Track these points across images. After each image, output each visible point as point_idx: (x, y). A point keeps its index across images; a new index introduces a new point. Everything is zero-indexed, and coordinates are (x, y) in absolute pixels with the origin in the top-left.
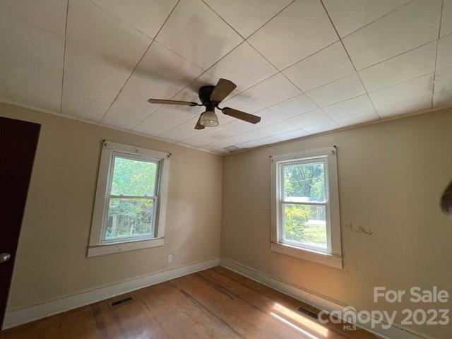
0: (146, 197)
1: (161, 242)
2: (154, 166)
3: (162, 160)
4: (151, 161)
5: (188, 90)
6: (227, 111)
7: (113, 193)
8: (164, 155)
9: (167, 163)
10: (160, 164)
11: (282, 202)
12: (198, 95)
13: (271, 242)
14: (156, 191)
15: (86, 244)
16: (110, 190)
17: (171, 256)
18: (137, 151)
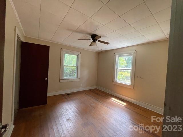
0: (74, 66)
1: (79, 80)
2: (76, 56)
3: (78, 54)
4: (75, 55)
5: (88, 35)
6: (99, 41)
7: (65, 65)
8: (79, 53)
9: (80, 56)
10: (78, 56)
11: (117, 69)
12: (91, 37)
13: (113, 81)
14: (77, 65)
15: (59, 79)
16: (64, 64)
17: (81, 84)
18: (71, 52)
